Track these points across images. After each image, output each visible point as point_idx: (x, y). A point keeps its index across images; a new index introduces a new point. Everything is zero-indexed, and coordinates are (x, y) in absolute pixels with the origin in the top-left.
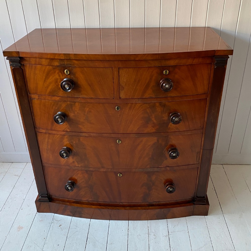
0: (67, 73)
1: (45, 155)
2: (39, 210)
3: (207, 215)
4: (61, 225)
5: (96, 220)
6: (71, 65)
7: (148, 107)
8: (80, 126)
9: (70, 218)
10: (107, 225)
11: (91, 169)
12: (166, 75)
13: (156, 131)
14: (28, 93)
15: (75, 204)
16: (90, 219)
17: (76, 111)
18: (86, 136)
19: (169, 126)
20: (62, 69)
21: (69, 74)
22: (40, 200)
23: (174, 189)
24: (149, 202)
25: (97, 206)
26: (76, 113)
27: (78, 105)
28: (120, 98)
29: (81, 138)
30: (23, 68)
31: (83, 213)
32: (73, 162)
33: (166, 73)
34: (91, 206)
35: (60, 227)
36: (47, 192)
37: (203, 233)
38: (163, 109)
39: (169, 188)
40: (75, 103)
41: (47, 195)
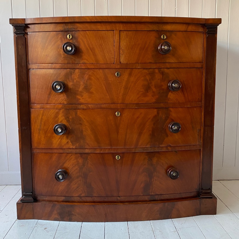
0: (70, 38)
1: (36, 137)
2: (19, 217)
3: (215, 214)
4: (46, 228)
5: (89, 223)
6: (74, 29)
7: (148, 73)
8: (79, 97)
9: (57, 222)
10: (102, 226)
11: (87, 151)
12: (163, 39)
13: (155, 101)
14: (28, 64)
15: (64, 203)
16: (81, 223)
17: (75, 79)
18: (83, 109)
19: (169, 96)
20: (65, 34)
21: (72, 39)
22: (23, 200)
23: (177, 172)
24: (151, 194)
25: (91, 203)
26: (75, 81)
27: (78, 72)
28: (120, 62)
29: (78, 111)
30: (26, 37)
31: (73, 213)
32: (68, 143)
33: (164, 38)
34: (84, 203)
35: (45, 230)
36: (33, 190)
37: (216, 228)
38: (162, 76)
39: (172, 173)
40: (74, 70)
41: (31, 194)
